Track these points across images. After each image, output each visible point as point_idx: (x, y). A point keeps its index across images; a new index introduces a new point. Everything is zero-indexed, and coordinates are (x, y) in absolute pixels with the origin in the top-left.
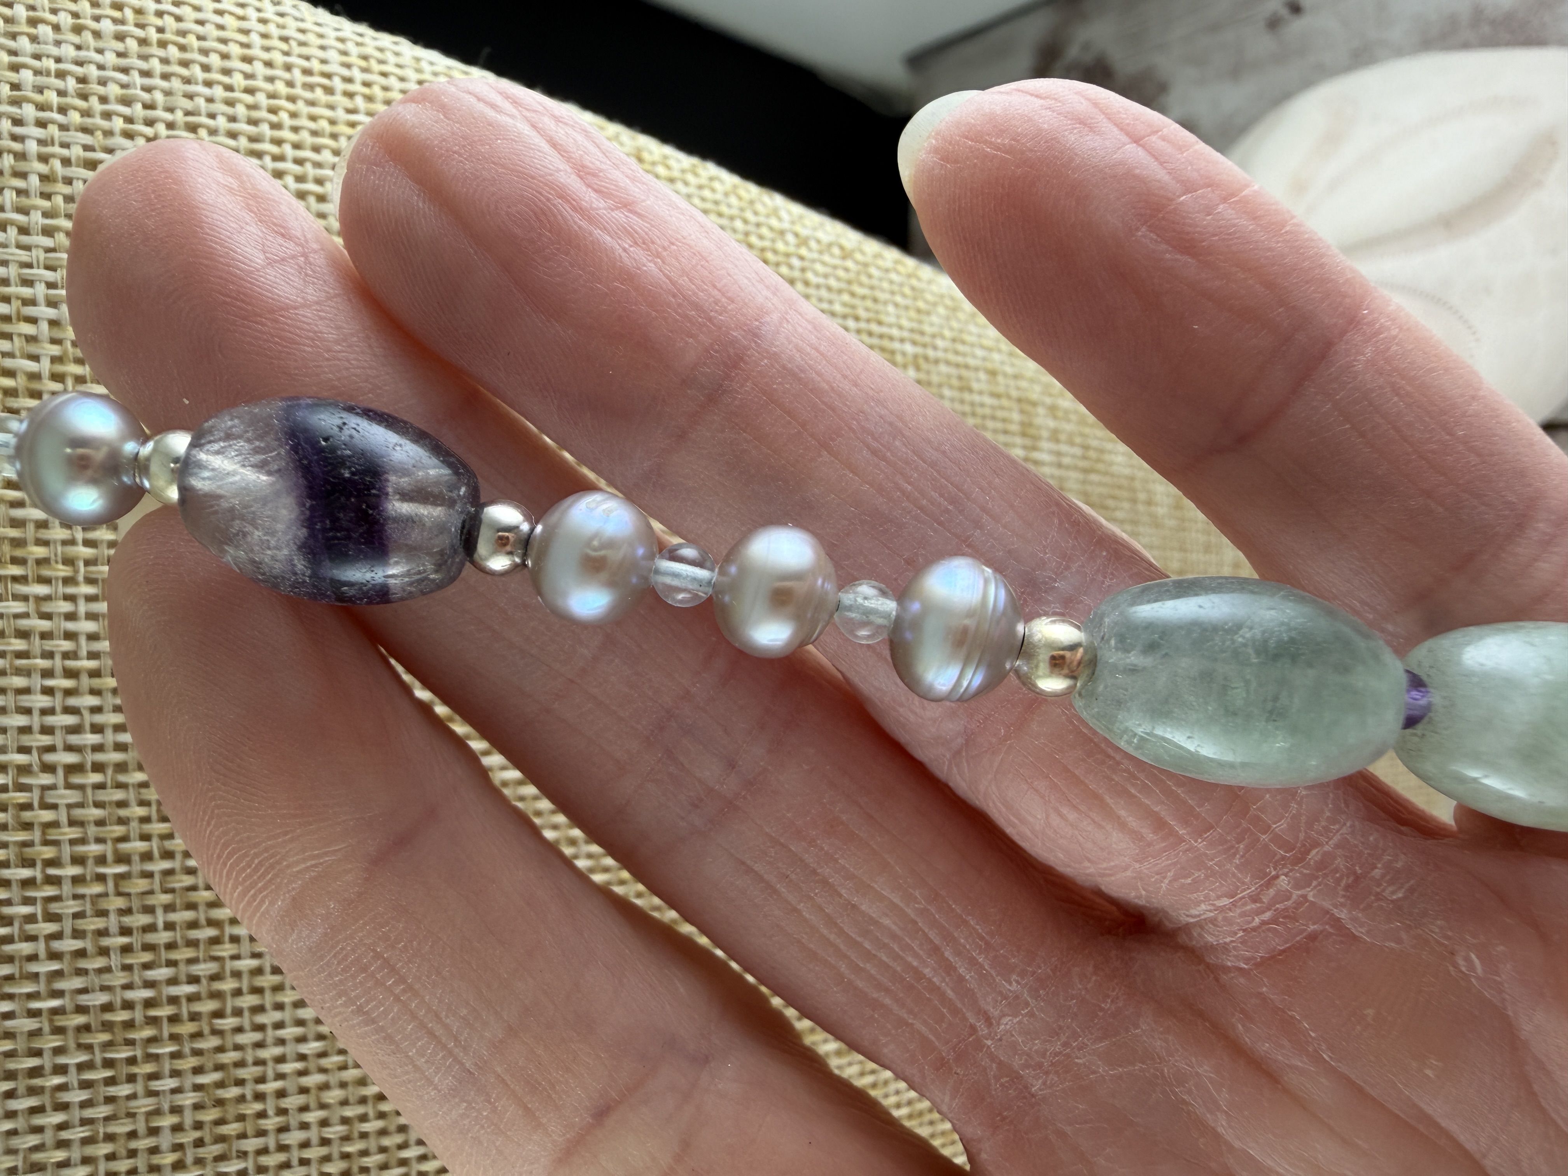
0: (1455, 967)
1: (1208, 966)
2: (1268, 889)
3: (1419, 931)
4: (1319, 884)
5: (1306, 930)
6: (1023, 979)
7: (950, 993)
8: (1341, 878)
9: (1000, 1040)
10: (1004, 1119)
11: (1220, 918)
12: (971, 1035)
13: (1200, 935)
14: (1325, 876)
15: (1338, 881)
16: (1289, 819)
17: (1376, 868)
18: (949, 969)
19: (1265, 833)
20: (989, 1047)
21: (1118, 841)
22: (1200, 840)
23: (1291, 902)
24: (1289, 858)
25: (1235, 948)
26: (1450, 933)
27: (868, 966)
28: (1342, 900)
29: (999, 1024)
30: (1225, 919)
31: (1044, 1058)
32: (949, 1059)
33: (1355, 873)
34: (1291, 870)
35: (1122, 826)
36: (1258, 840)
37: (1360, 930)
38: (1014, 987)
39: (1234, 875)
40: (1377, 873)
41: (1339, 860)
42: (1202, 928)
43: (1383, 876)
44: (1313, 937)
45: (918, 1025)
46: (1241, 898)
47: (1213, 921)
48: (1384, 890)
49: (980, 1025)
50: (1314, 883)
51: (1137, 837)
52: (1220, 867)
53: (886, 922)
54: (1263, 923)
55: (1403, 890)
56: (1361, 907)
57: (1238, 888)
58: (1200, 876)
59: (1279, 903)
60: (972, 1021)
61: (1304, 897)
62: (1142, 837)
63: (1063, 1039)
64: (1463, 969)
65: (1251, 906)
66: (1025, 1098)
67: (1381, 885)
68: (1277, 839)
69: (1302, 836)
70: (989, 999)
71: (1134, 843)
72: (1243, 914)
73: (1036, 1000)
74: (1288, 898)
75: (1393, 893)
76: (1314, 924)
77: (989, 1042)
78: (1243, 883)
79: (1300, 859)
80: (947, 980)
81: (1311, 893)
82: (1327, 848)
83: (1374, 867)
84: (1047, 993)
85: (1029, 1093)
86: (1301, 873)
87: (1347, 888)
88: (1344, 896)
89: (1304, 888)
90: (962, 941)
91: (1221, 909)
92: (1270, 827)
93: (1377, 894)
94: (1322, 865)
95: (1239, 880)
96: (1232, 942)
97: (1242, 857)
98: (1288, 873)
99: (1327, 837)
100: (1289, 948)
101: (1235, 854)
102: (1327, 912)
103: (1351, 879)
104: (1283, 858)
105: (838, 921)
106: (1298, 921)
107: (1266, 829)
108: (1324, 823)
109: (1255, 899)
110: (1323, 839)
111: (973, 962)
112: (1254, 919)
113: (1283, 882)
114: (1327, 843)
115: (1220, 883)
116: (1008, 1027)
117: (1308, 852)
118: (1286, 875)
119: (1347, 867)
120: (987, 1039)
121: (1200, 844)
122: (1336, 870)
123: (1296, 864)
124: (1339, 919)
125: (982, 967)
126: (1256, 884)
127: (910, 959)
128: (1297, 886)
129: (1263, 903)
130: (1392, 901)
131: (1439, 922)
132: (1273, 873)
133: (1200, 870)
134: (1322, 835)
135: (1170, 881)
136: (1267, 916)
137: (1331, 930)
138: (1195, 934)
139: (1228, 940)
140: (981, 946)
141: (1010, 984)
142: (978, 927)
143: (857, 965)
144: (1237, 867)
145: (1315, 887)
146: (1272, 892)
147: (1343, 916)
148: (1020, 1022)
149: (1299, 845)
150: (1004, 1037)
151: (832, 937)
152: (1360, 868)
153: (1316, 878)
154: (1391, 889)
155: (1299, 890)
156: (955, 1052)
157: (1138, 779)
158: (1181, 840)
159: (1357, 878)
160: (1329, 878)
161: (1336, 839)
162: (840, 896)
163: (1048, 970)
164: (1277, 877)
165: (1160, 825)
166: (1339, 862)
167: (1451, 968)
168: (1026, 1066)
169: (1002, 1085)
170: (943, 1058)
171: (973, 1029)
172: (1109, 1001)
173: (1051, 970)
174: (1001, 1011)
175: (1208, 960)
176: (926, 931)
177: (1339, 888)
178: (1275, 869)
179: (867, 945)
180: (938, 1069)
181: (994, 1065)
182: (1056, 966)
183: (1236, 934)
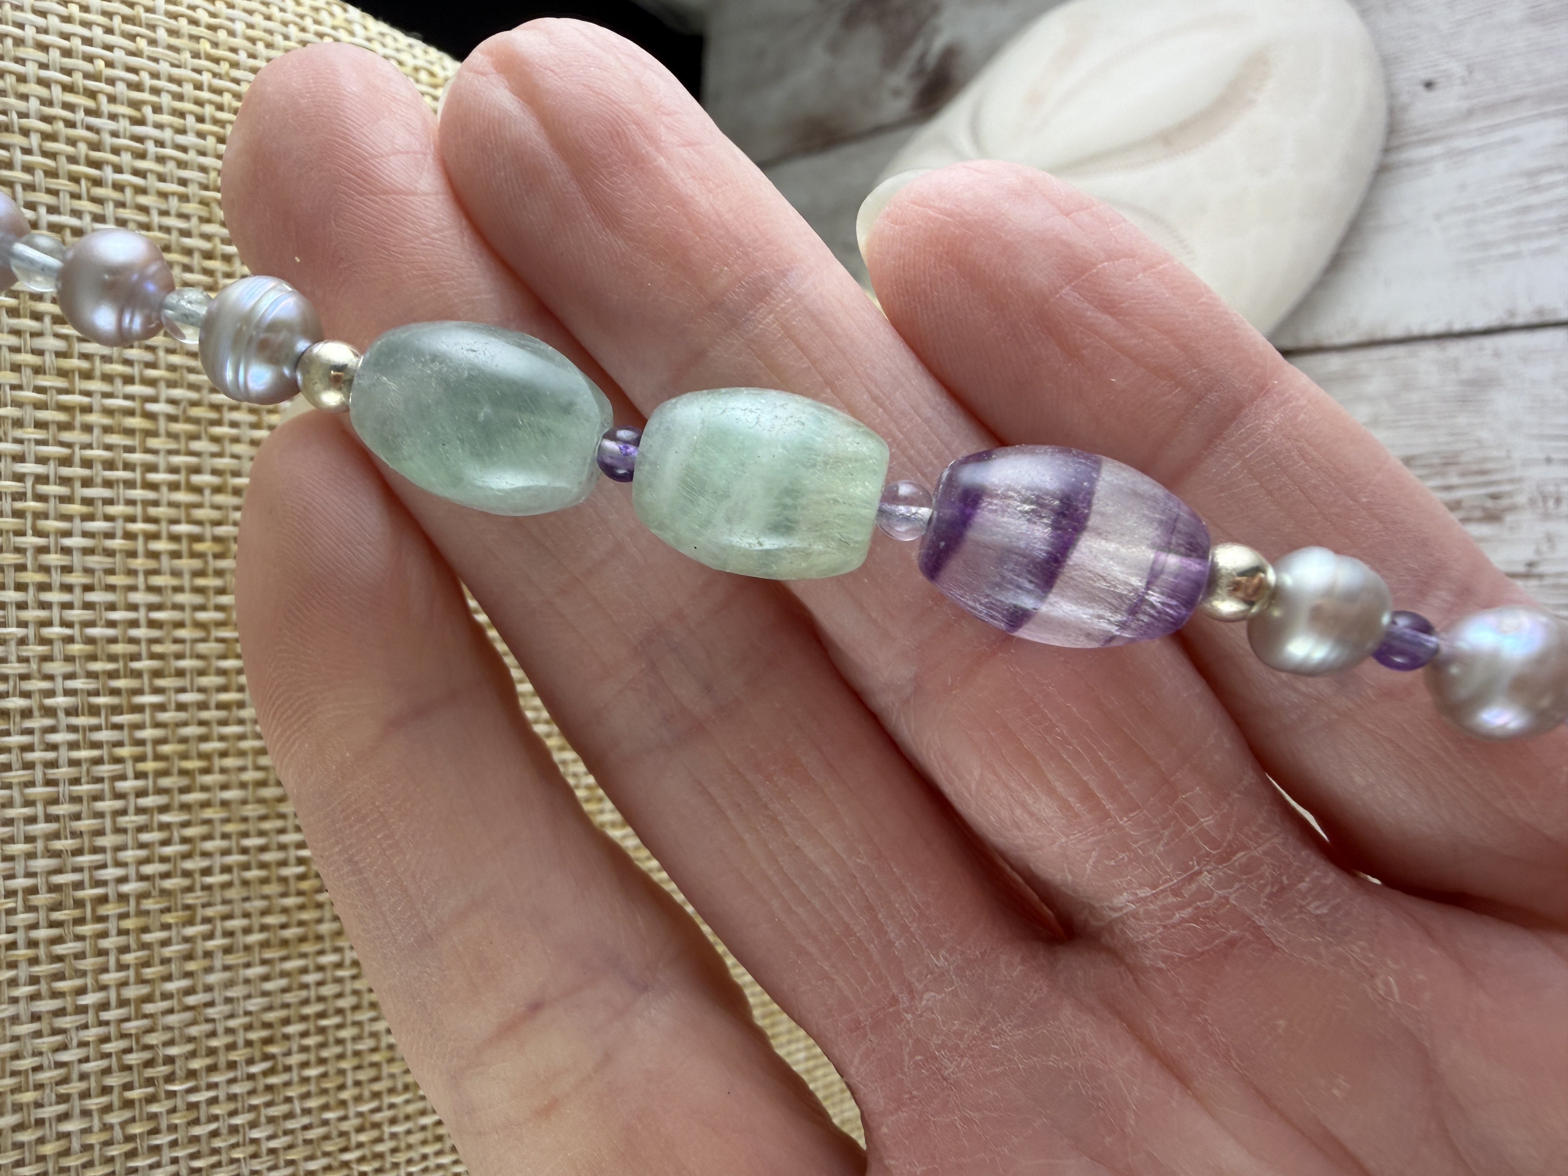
0: (1374, 990)
1: (1128, 967)
2: (1190, 884)
3: (1340, 949)
4: (1242, 887)
5: (1225, 933)
6: (951, 955)
7: (877, 958)
8: (1265, 885)
9: (921, 1016)
10: (913, 1097)
11: (1141, 910)
12: (892, 1005)
13: (1122, 931)
14: (1249, 880)
15: (1261, 888)
16: (1218, 817)
17: (1304, 881)
18: (880, 931)
19: (1191, 825)
20: (908, 1022)
21: (1046, 808)
22: (1125, 819)
23: (1212, 901)
24: (1214, 855)
25: (1155, 946)
26: (1371, 955)
27: (800, 910)
28: (1264, 907)
29: (921, 999)
30: (1146, 912)
31: (961, 1040)
32: (865, 1025)
33: (1282, 883)
34: (1215, 869)
35: (1051, 791)
36: (1184, 830)
37: (1280, 940)
38: (941, 963)
39: (1157, 862)
40: (1303, 886)
41: (1266, 866)
42: (1124, 923)
43: (1310, 890)
44: (1232, 943)
45: (840, 982)
46: (1162, 891)
47: (1134, 915)
48: (1308, 904)
49: (904, 998)
50: (1237, 885)
51: (1065, 807)
52: (1144, 853)
53: (826, 870)
54: (1184, 920)
55: (1329, 906)
56: (1283, 916)
57: (1160, 876)
58: (1123, 859)
59: (1200, 901)
60: (895, 991)
61: (1227, 899)
62: (1070, 806)
63: (982, 1023)
64: (1381, 992)
65: (1171, 899)
66: (937, 1080)
67: (1307, 898)
68: (1203, 833)
69: (1229, 836)
70: (915, 971)
71: (1061, 811)
72: (1164, 908)
73: (962, 980)
74: (1210, 897)
75: (1317, 908)
76: (1234, 928)
77: (909, 1017)
78: (1166, 873)
79: (1225, 858)
80: (876, 942)
81: (1233, 896)
82: (1255, 853)
83: (1301, 880)
84: (973, 975)
85: (942, 1076)
86: (1224, 873)
87: (1271, 896)
88: (1265, 903)
89: (1225, 888)
90: (897, 905)
91: (1143, 900)
92: (1197, 820)
93: (1301, 907)
94: (1248, 868)
95: (1162, 869)
96: (1153, 938)
97: (1167, 844)
98: (1211, 870)
99: (1256, 843)
100: (1208, 951)
101: (1159, 840)
102: (1248, 918)
103: (1276, 888)
104: (1208, 854)
105: (780, 859)
106: (1217, 923)
107: (1193, 821)
108: (1255, 829)
109: (1176, 892)
110: (1252, 844)
111: (904, 928)
112: (1174, 914)
113: (1206, 879)
114: (1255, 848)
115: (1143, 869)
116: (930, 1003)
117: (1234, 853)
118: (1209, 872)
119: (1272, 875)
120: (907, 1013)
121: (1124, 822)
122: (1261, 877)
123: (1221, 863)
124: (1259, 928)
125: (913, 936)
126: (1178, 875)
127: (842, 912)
128: (1219, 884)
129: (1184, 897)
130: (1317, 916)
131: (1361, 943)
132: (1197, 868)
133: (1123, 852)
134: (1251, 840)
135: (1094, 863)
136: (1186, 913)
137: (1250, 937)
138: (1117, 931)
139: (1148, 934)
140: (915, 914)
141: (938, 959)
142: (915, 896)
143: (791, 908)
144: (1160, 855)
145: (1238, 889)
146: (1193, 887)
147: (1263, 924)
148: (942, 1001)
149: (1225, 844)
150: (925, 1014)
151: (770, 873)
152: (1287, 879)
153: (1241, 881)
154: (1316, 903)
155: (1220, 889)
156: (872, 1018)
157: (1070, 744)
158: (1107, 815)
159: (1283, 889)
160: (1253, 883)
161: (1266, 846)
162: (786, 834)
163: (978, 953)
164: (1200, 873)
165: (1087, 795)
166: (1266, 870)
167: (1369, 990)
168: (943, 1046)
169: (916, 1063)
170: (859, 1022)
171: (895, 1001)
172: (1032, 990)
173: (981, 953)
174: (925, 986)
175: (1128, 960)
176: (863, 887)
177: (1262, 895)
178: (1198, 864)
179: (803, 888)
180: (851, 1031)
181: (910, 1042)
182: (985, 951)
183: (1155, 929)
